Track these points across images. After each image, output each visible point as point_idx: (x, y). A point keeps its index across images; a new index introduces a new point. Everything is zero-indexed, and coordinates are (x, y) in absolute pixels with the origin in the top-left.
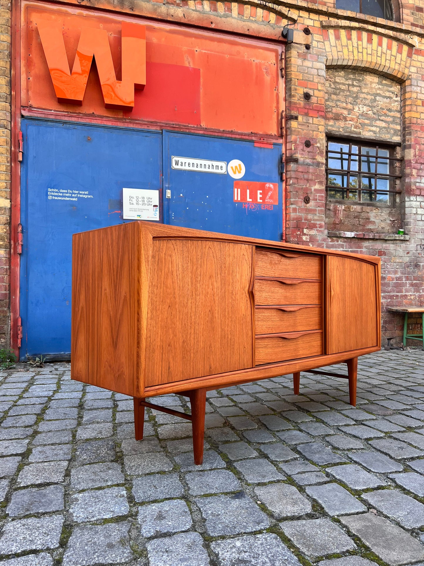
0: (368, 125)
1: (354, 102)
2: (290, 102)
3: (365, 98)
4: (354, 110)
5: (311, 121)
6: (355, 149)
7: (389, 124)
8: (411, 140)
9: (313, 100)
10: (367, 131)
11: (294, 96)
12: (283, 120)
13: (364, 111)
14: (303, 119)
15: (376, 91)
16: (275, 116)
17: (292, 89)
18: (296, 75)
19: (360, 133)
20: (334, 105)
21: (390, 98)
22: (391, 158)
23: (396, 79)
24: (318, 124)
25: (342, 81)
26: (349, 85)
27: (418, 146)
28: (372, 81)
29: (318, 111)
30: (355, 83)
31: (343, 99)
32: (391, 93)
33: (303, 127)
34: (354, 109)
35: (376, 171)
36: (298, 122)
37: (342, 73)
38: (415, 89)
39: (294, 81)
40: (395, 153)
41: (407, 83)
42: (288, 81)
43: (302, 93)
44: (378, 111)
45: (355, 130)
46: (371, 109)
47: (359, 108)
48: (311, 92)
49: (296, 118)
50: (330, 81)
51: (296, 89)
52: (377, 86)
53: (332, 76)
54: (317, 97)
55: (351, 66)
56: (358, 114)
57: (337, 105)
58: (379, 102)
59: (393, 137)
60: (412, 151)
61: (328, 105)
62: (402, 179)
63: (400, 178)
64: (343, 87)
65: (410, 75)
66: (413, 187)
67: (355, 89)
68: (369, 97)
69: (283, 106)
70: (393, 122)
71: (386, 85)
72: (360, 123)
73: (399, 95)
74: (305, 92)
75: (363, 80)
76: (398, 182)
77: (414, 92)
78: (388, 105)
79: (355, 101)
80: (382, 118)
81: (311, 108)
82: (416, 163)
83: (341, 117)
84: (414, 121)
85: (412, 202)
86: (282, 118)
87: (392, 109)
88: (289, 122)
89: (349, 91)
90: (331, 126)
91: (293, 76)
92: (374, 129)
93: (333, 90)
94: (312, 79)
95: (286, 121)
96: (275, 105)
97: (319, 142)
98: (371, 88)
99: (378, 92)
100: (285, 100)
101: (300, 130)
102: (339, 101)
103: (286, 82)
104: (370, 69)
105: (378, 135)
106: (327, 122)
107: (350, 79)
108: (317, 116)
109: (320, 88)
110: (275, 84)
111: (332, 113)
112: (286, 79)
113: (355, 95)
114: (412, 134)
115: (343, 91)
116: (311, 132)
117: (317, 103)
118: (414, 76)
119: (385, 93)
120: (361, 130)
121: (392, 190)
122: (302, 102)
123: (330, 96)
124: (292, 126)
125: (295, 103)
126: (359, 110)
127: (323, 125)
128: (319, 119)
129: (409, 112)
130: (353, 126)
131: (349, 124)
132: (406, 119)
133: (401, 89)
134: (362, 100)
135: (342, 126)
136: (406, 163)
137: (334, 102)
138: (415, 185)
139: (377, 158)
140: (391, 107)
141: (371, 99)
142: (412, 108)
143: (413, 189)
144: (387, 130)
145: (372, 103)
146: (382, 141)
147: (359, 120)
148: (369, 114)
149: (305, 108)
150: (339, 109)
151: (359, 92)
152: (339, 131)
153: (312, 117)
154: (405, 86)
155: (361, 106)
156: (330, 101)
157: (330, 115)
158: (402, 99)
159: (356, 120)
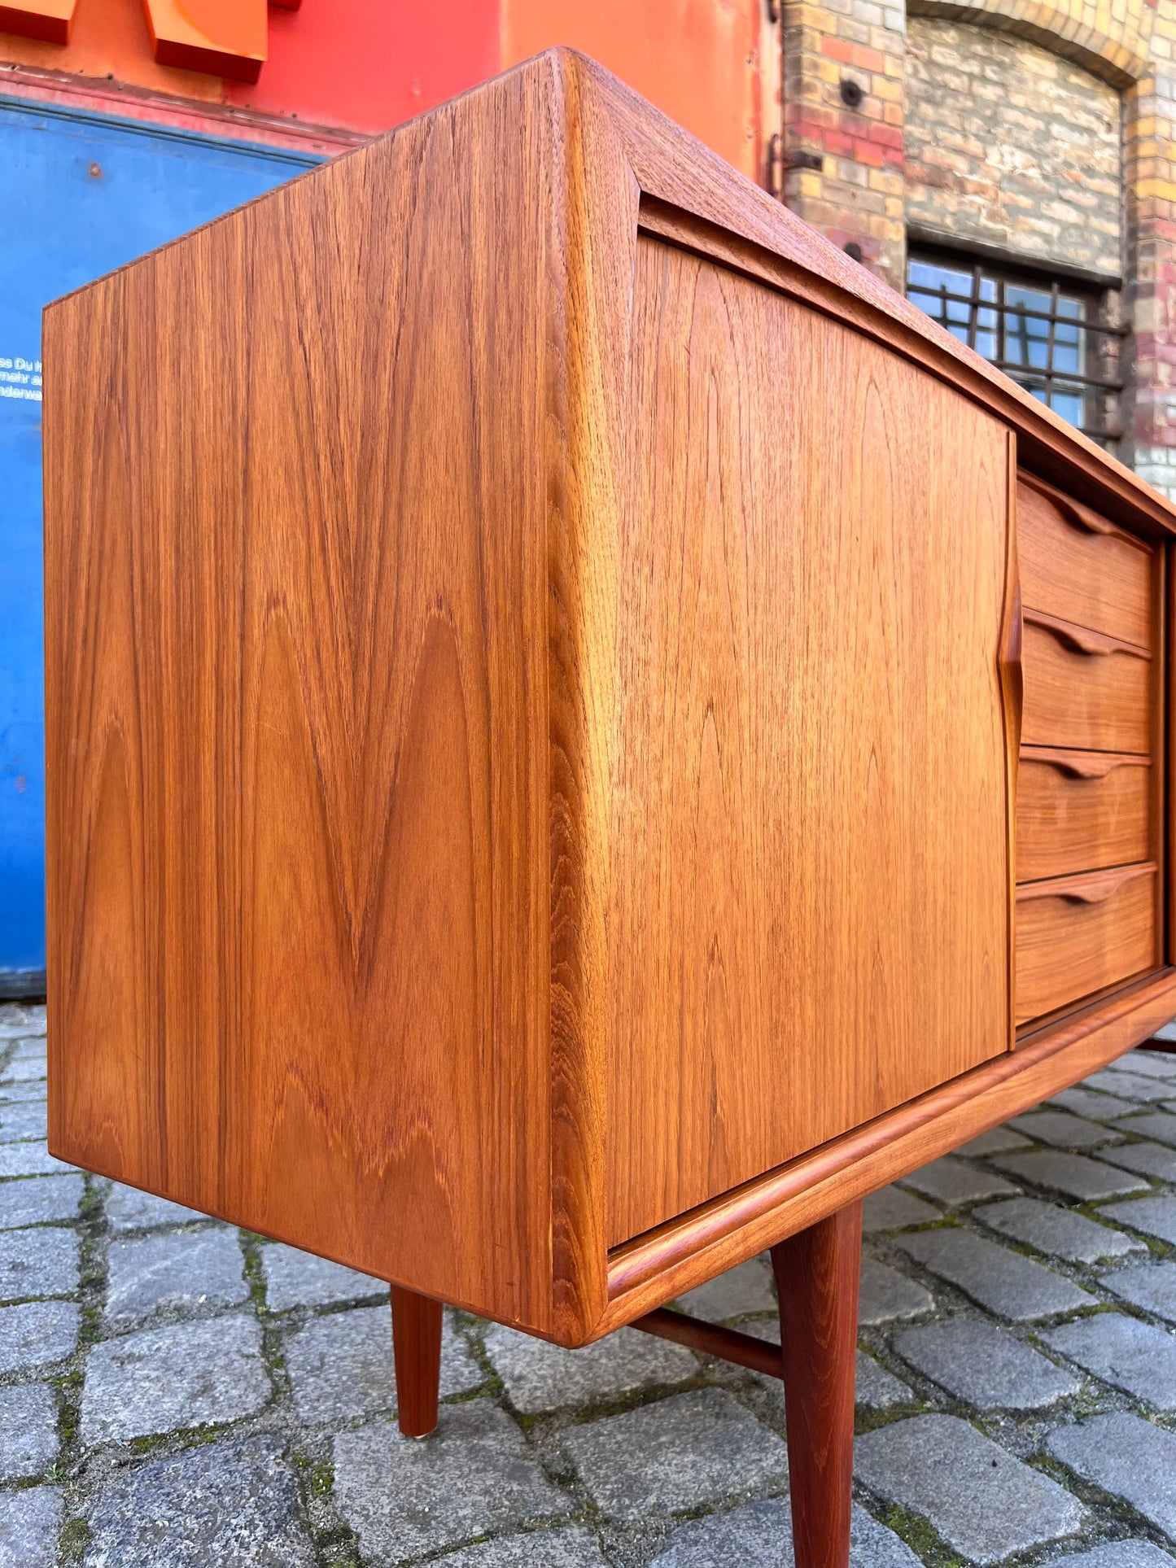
0: (1026, 212)
1: (989, 136)
2: (798, 109)
3: (1018, 126)
4: (988, 161)
5: (862, 179)
6: (989, 288)
7: (1087, 217)
8: (1153, 269)
9: (870, 107)
10: (1024, 231)
11: (810, 88)
12: (778, 168)
13: (1015, 168)
14: (838, 169)
15: (1051, 104)
16: (748, 151)
17: (805, 64)
18: (817, 19)
19: (1004, 237)
20: (928, 138)
21: (1090, 132)
22: (1092, 323)
23: (1107, 73)
24: (883, 189)
25: (950, 62)
26: (971, 76)
27: (1173, 292)
28: (1040, 72)
29: (886, 147)
30: (989, 73)
31: (953, 120)
32: (1092, 119)
33: (839, 198)
34: (986, 155)
35: (1050, 364)
36: (824, 179)
37: (951, 35)
38: (1163, 106)
39: (812, 38)
40: (1102, 311)
41: (1143, 87)
42: (790, 37)
43: (837, 82)
44: (1055, 170)
45: (991, 225)
46: (1035, 161)
47: (1002, 155)
48: (863, 83)
49: (817, 164)
50: (916, 57)
51: (815, 66)
52: (1056, 91)
53: (920, 40)
54: (883, 101)
55: (979, 12)
56: (997, 175)
57: (936, 139)
58: (1059, 143)
59: (1097, 257)
60: (1157, 304)
61: (911, 134)
62: (1125, 394)
63: (1116, 390)
64: (954, 82)
65: (1152, 64)
66: (1160, 421)
67: (990, 93)
68: (1032, 123)
69: (773, 122)
70: (1100, 211)
71: (1079, 90)
72: (1005, 206)
73: (1116, 126)
74: (846, 77)
75: (1013, 66)
76: (1111, 403)
77: (1164, 118)
78: (1084, 154)
79: (989, 132)
80: (1069, 194)
81: (863, 134)
82: (1169, 342)
83: (950, 180)
84: (1164, 208)
85: (1155, 469)
86: (772, 158)
87: (1098, 168)
88: (794, 177)
89: (971, 95)
90: (920, 205)
91: (807, 20)
92: (1044, 226)
93: (923, 87)
94: (864, 38)
95: (786, 171)
96: (748, 113)
97: (887, 252)
98: (1037, 95)
99: (1058, 108)
100: (782, 100)
101: (828, 205)
102: (942, 124)
103: (783, 40)
104: (1036, 33)
105: (1056, 249)
106: (908, 191)
107: (975, 56)
108: (882, 164)
109: (890, 70)
110: (749, 40)
111: (923, 163)
112: (784, 28)
113: (988, 112)
114: (1158, 250)
115: (955, 93)
116: (863, 216)
117: (882, 121)
118: (1163, 67)
119: (1077, 114)
120: (1007, 229)
121: (1093, 428)
122: (835, 112)
123: (917, 105)
124: (805, 189)
125: (813, 113)
126: (1002, 162)
127: (898, 197)
128: (888, 174)
129: (1149, 181)
130: (984, 212)
131: (972, 202)
132: (1139, 204)
133: (1123, 106)
134: (1009, 131)
135: (952, 209)
136: (1140, 342)
137: (928, 126)
138: (1165, 415)
139: (1053, 320)
140: (1092, 162)
141: (1037, 131)
142: (1156, 168)
143: (1160, 428)
144: (1082, 236)
145: (1038, 142)
146: (1070, 268)
147: (1001, 195)
148: (1030, 178)
149: (845, 134)
150: (943, 151)
151: (1001, 101)
152: (942, 225)
153: (865, 164)
154: (1136, 99)
155: (1006, 149)
156: (915, 125)
157: (916, 169)
158: (1125, 139)
159: (992, 193)
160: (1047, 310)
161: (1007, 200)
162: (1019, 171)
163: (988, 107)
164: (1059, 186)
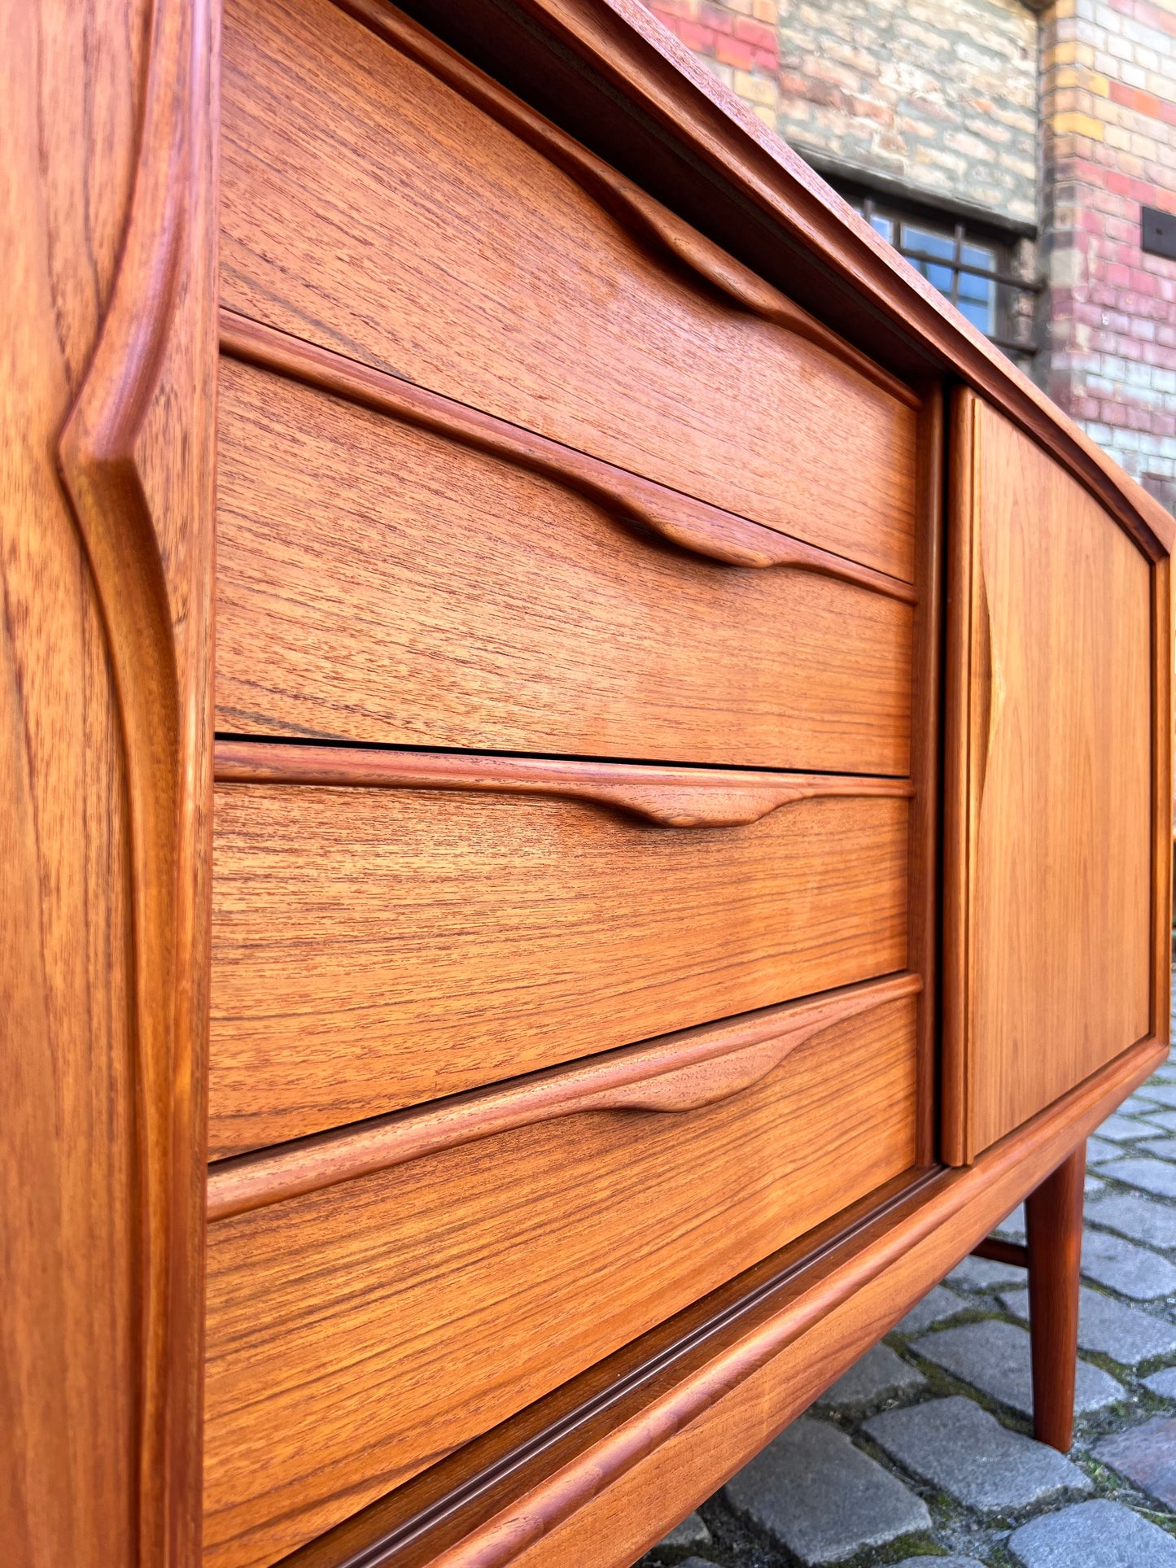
1: (884, 50)
3: (918, 42)
4: (882, 80)
7: (998, 153)
8: (1072, 215)
10: (924, 164)
13: (914, 90)
15: (957, 22)
19: (900, 169)
20: (811, 47)
21: (1002, 56)
22: (1003, 276)
27: (1094, 243)
29: (755, 47)
31: (841, 29)
32: (1005, 42)
34: (879, 72)
38: (1085, 31)
40: (1015, 264)
41: (1063, 7)
44: (961, 97)
45: (884, 153)
46: (937, 84)
47: (899, 75)
56: (893, 96)
57: (820, 49)
58: (966, 67)
59: (1010, 200)
60: (1076, 256)
61: (789, 40)
62: (1040, 359)
66: (1079, 390)
68: (934, 40)
70: (1013, 147)
72: (902, 133)
73: (1032, 53)
77: (1085, 44)
78: (995, 82)
80: (978, 125)
81: (727, 29)
82: (1090, 301)
83: (836, 97)
84: (1084, 146)
87: (1011, 98)
90: (800, 123)
92: (948, 160)
98: (941, 9)
99: (964, 27)
102: (827, 31)
105: (961, 187)
106: (785, 106)
108: (751, 67)
111: (805, 76)
113: (883, 24)
114: (1078, 194)
117: (751, 16)
119: (987, 35)
120: (903, 160)
123: (798, 6)
126: (899, 82)
127: (770, 107)
128: (757, 79)
129: (1068, 115)
130: (877, 138)
131: (862, 127)
132: (1058, 141)
133: (1040, 30)
134: (908, 47)
135: (838, 131)
136: (1056, 299)
137: (811, 33)
138: (1084, 383)
139: (957, 268)
140: (1004, 91)
141: (941, 51)
142: (1076, 100)
143: (1078, 398)
144: (991, 174)
145: (942, 63)
146: (975, 210)
147: (897, 120)
148: (931, 103)
149: (706, 27)
150: (828, 64)
151: (899, 13)
152: (827, 149)
153: (729, 65)
154: (1054, 21)
155: (904, 67)
156: (795, 29)
157: (795, 81)
158: (1043, 67)
159: (886, 118)
160: (949, 255)
161: (904, 127)
162: (919, 94)
163: (882, 17)
164: (965, 115)
